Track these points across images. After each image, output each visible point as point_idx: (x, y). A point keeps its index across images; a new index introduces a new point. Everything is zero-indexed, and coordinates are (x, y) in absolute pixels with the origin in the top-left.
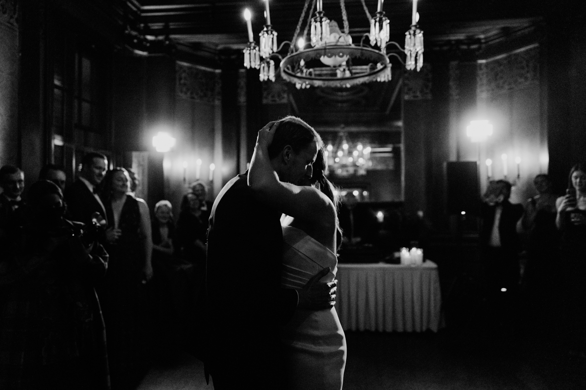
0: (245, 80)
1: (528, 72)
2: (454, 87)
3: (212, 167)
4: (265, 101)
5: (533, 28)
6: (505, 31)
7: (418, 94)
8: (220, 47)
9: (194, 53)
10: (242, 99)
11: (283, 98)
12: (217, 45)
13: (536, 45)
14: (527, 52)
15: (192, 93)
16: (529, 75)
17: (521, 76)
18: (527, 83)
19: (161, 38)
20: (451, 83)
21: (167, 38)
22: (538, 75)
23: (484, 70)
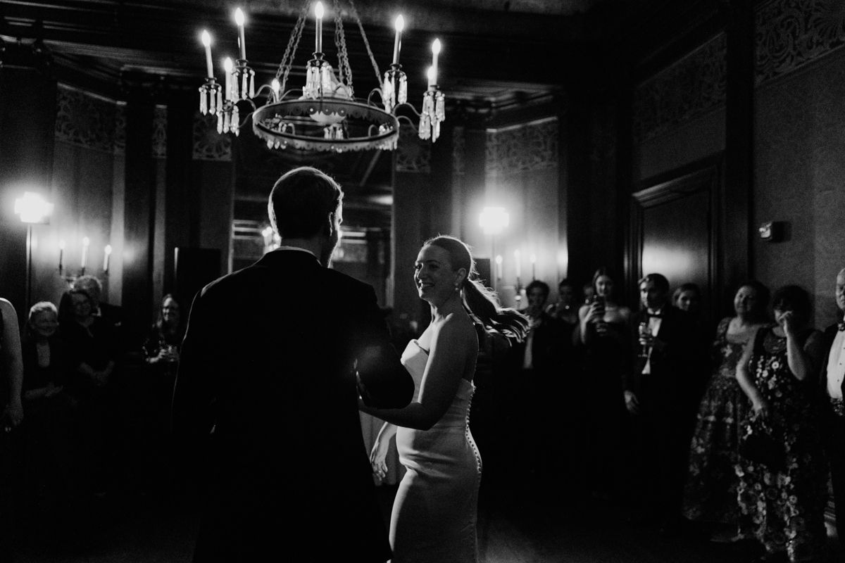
0: (165, 121)
1: (545, 150)
2: (458, 159)
3: (108, 250)
4: (195, 156)
5: (551, 97)
6: (520, 97)
7: (414, 165)
8: (126, 67)
9: (83, 71)
10: (160, 150)
11: (225, 153)
12: (122, 64)
13: (555, 118)
14: (545, 125)
15: (76, 134)
16: (545, 154)
17: (537, 153)
18: (544, 164)
19: (26, 41)
20: (455, 154)
21: (39, 44)
22: (557, 154)
23: (495, 142)
